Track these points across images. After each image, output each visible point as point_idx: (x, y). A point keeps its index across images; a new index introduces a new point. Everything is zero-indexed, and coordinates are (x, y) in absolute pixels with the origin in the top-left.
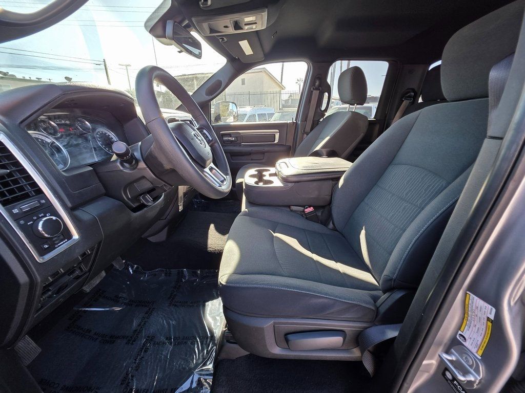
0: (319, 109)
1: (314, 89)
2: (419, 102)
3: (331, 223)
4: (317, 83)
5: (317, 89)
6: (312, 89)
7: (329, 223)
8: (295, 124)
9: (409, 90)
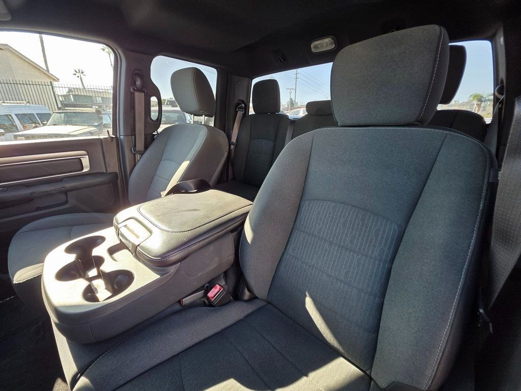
0: (149, 119)
1: (134, 90)
2: (250, 114)
3: (246, 291)
4: (138, 83)
5: (140, 90)
6: (131, 90)
7: (243, 293)
8: (115, 140)
9: (240, 102)
